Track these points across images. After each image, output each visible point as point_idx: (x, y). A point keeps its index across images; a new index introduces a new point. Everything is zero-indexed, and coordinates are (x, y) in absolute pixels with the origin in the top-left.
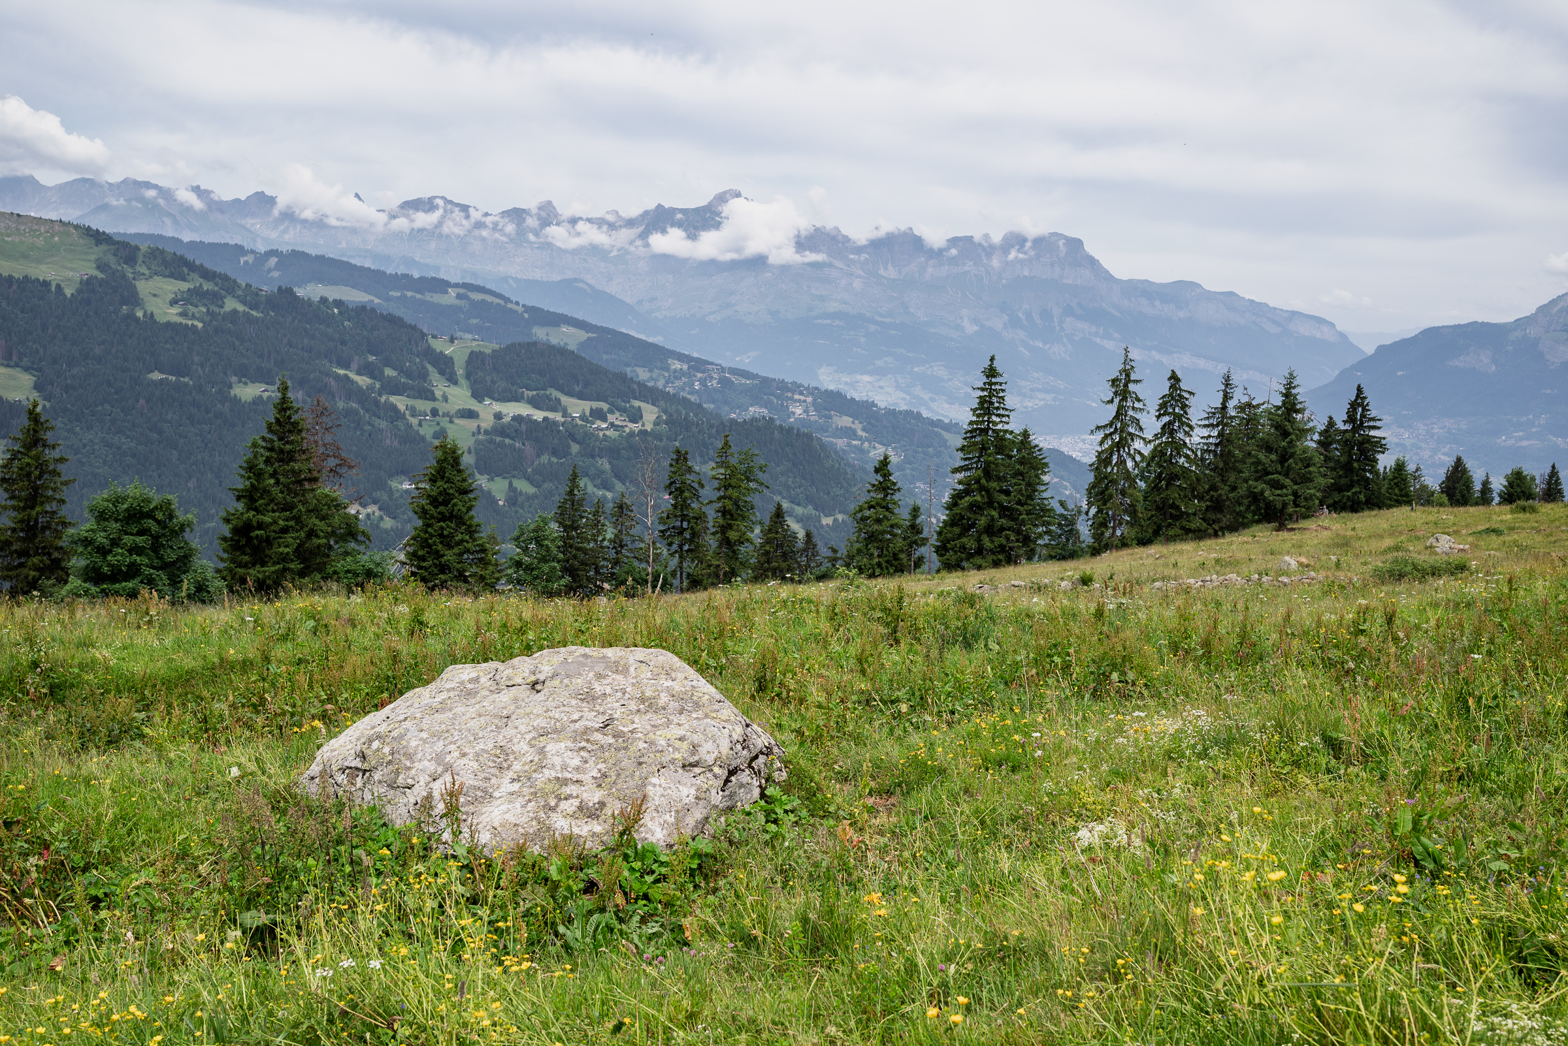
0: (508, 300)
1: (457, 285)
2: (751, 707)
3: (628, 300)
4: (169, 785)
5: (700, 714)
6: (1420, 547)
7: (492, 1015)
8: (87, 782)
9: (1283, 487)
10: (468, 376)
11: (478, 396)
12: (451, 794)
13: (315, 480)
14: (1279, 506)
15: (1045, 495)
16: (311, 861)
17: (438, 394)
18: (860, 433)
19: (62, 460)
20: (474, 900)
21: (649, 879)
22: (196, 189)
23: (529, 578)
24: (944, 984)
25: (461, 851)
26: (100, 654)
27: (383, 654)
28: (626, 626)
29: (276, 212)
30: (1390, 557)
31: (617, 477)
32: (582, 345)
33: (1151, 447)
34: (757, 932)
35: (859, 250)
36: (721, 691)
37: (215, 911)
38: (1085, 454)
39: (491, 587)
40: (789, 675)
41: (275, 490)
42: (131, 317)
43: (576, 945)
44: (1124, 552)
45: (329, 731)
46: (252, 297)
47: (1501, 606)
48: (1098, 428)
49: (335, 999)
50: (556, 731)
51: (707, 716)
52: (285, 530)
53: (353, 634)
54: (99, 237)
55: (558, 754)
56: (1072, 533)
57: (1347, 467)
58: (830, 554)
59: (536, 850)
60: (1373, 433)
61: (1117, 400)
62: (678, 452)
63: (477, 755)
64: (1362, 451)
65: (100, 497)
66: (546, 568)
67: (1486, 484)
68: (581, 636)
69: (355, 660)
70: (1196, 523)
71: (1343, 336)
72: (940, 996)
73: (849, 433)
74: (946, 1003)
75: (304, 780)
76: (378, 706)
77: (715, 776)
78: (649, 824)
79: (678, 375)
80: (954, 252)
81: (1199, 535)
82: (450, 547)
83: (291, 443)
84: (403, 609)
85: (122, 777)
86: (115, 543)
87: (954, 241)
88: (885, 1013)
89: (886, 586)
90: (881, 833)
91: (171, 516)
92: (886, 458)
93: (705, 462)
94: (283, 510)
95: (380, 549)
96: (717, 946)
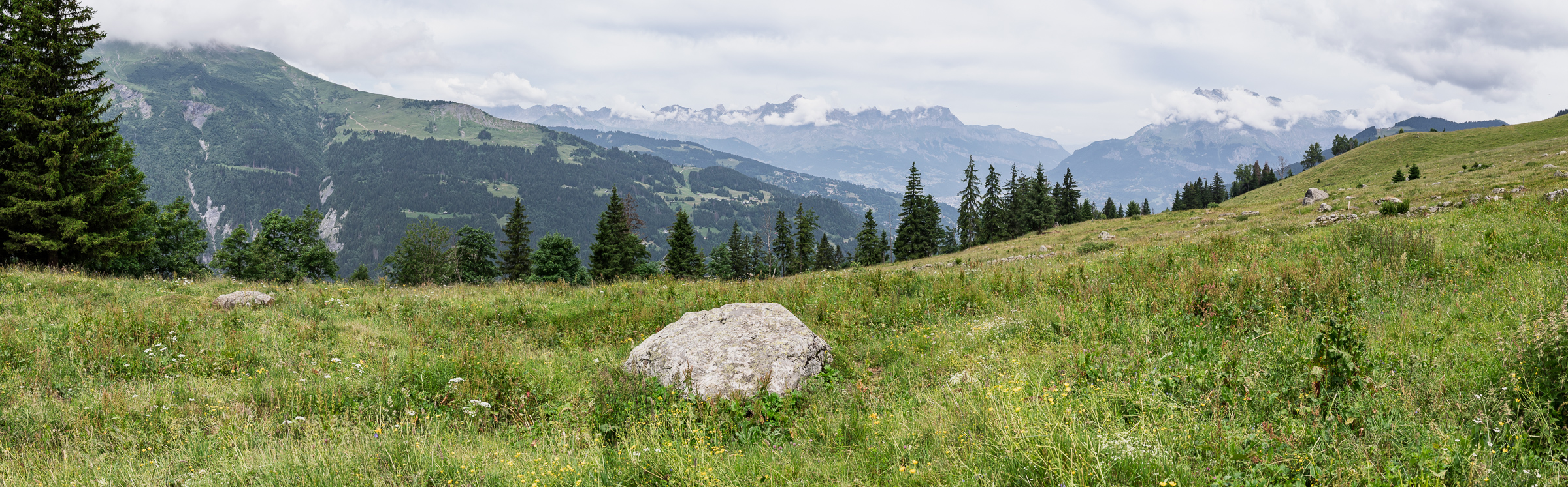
0: (706, 148)
1: (684, 143)
2: (816, 328)
3: (756, 146)
4: (570, 365)
5: (794, 332)
6: (1096, 238)
7: (709, 474)
8: (542, 362)
9: (1040, 214)
10: (690, 183)
11: (694, 191)
12: (687, 372)
13: (627, 230)
14: (1038, 223)
15: (939, 224)
16: (629, 402)
17: (677, 191)
18: (858, 200)
19: (528, 223)
20: (699, 421)
21: (774, 410)
22: (580, 107)
23: (718, 272)
24: (906, 455)
25: (693, 398)
26: (543, 307)
27: (657, 308)
28: (760, 293)
29: (611, 115)
30: (1084, 243)
31: (754, 225)
32: (737, 166)
33: (984, 200)
34: (822, 434)
35: (854, 118)
36: (803, 321)
37: (590, 424)
38: (956, 204)
39: (702, 276)
40: (832, 313)
41: (612, 235)
42: (555, 162)
43: (744, 441)
44: (975, 248)
45: (635, 342)
46: (602, 152)
47: (1125, 261)
48: (961, 192)
49: (642, 466)
50: (732, 342)
51: (797, 333)
52: (616, 253)
53: (645, 299)
54: (543, 129)
55: (733, 352)
56: (953, 240)
57: (1065, 204)
58: (848, 256)
59: (725, 397)
60: (1075, 189)
61: (968, 180)
62: (780, 212)
63: (698, 353)
64: (1071, 197)
65: (543, 239)
66: (725, 267)
67: (1120, 208)
68: (741, 298)
69: (646, 311)
70: (1005, 233)
71: (1060, 146)
72: (905, 461)
73: (853, 200)
74: (908, 464)
75: (625, 365)
76: (656, 331)
77: (802, 361)
78: (774, 384)
79: (779, 178)
80: (894, 116)
81: (1006, 238)
82: (684, 259)
83: (617, 214)
84: (665, 287)
85: (556, 361)
86: (548, 258)
87: (894, 112)
88: (881, 470)
89: (872, 269)
90: (876, 385)
91: (570, 247)
92: (870, 211)
93: (792, 217)
94: (615, 244)
95: (655, 261)
96: (805, 441)
